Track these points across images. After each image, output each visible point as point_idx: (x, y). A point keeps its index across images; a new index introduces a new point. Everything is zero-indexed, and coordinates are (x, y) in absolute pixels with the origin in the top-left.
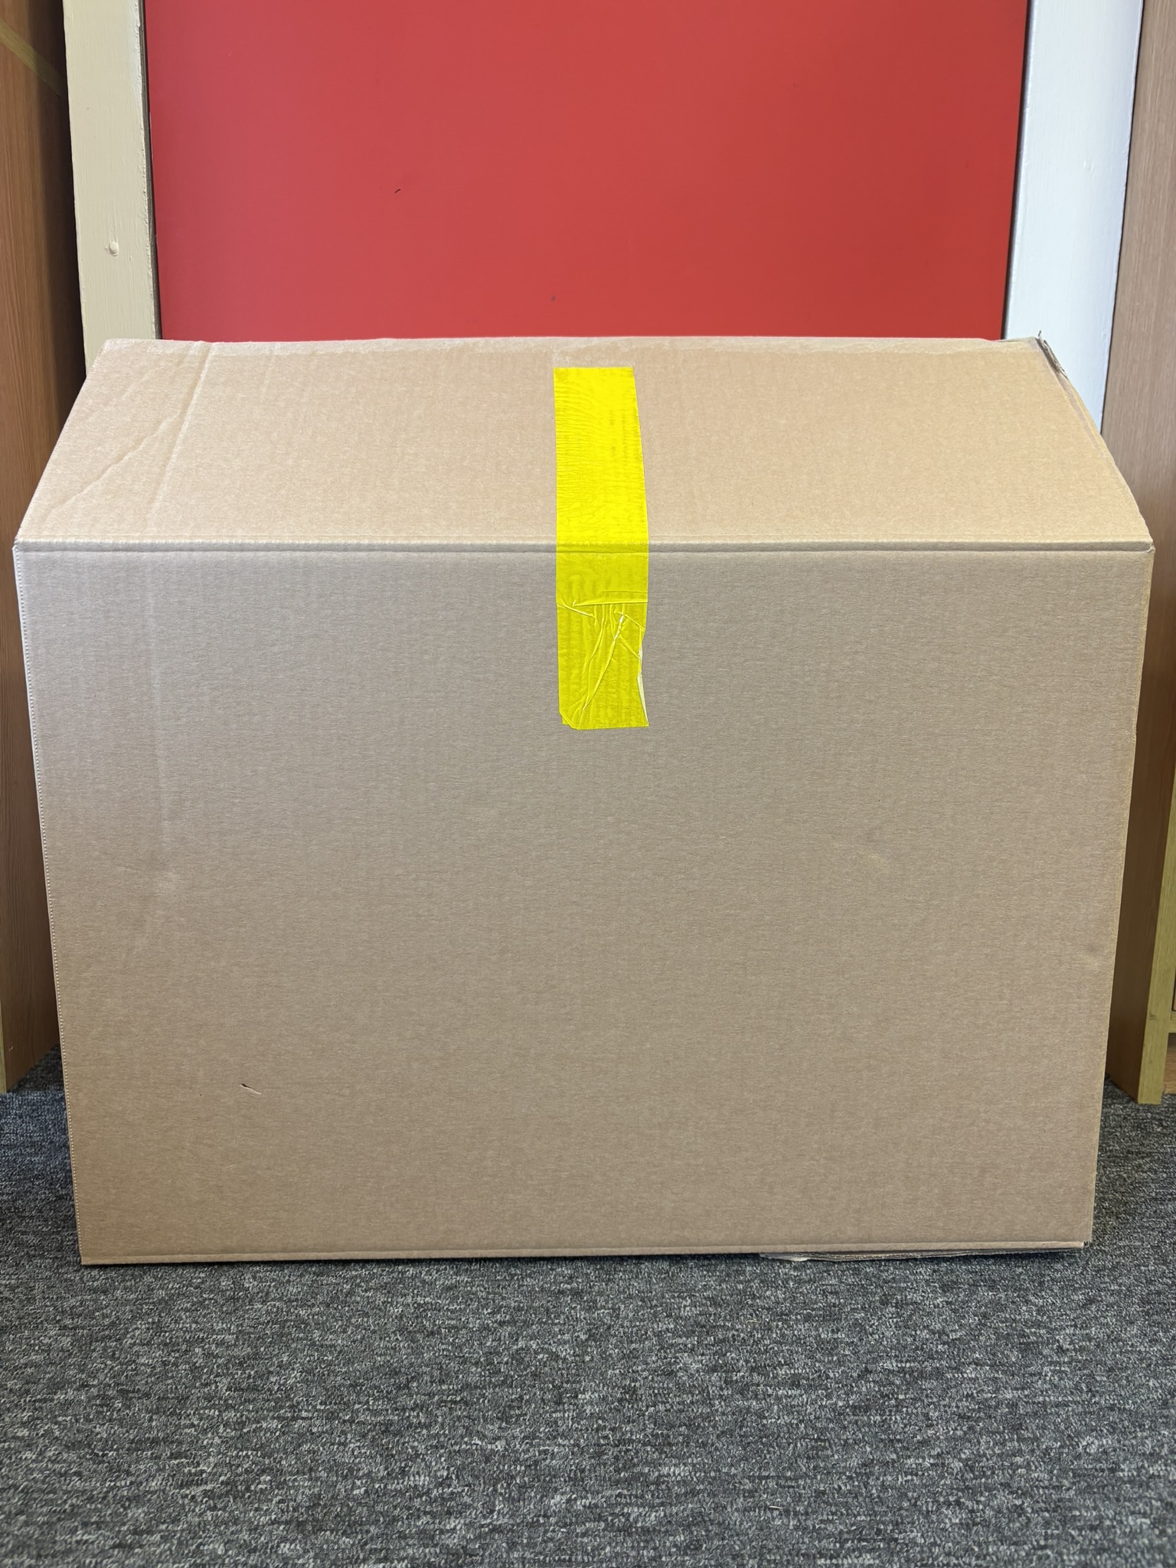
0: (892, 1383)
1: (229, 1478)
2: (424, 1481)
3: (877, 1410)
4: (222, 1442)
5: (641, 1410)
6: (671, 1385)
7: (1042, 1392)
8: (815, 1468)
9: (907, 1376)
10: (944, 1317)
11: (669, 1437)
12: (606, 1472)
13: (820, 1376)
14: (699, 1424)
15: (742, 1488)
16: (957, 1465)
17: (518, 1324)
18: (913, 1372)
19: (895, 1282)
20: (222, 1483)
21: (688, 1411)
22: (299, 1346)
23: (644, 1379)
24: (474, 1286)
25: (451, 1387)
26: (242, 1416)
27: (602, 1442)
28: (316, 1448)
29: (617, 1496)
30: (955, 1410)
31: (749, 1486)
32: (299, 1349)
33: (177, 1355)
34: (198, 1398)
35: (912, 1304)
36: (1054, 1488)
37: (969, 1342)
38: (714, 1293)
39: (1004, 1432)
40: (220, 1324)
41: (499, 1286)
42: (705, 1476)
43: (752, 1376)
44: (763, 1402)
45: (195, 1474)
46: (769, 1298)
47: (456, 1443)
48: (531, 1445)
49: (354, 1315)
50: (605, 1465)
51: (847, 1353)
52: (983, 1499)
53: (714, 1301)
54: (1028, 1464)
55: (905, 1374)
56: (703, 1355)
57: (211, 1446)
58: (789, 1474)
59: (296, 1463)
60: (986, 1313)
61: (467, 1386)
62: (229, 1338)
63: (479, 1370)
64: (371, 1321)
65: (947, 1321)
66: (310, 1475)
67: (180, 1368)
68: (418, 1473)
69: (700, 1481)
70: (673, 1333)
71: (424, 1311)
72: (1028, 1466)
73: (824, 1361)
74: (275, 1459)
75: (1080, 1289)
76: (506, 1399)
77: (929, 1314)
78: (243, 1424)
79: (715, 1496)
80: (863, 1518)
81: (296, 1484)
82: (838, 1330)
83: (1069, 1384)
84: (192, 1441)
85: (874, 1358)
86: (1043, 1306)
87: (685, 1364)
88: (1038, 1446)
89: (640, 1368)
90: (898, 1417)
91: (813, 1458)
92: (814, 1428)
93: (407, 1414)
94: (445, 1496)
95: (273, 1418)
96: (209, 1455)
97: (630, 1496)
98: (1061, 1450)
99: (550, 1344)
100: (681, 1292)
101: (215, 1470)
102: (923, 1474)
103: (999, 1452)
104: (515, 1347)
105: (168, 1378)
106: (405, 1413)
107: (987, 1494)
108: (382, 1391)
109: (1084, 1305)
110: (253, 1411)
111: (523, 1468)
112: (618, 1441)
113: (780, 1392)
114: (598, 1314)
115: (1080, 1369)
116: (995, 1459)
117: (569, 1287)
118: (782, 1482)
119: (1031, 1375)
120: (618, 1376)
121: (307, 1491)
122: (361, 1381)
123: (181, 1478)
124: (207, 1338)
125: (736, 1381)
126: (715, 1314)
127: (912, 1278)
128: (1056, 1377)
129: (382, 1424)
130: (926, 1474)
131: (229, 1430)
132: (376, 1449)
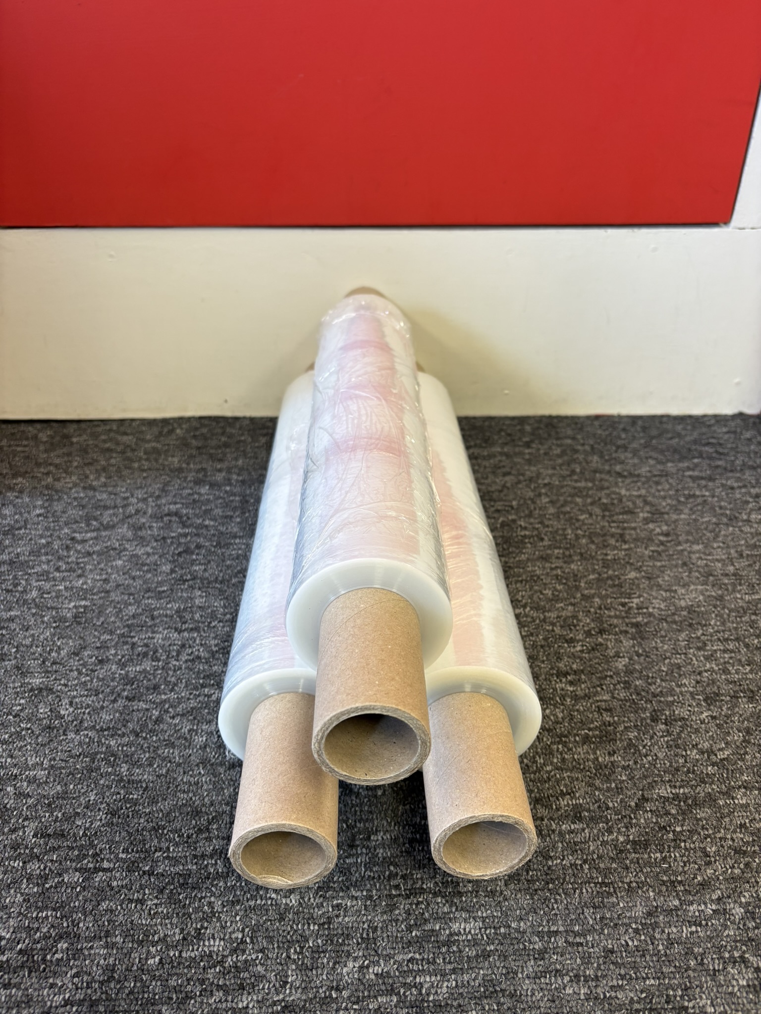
0: (668, 813)
2: (219, 946)
3: (656, 846)
4: (24, 900)
8: (602, 918)
9: (682, 803)
10: (711, 734)
12: (398, 930)
15: (532, 947)
16: (739, 911)
18: (687, 798)
19: (663, 695)
26: (45, 869)
29: (409, 961)
30: (731, 843)
31: (539, 945)
35: (679, 720)
37: (736, 763)
40: (34, 758)
42: (496, 934)
44: (548, 839)
50: (397, 921)
51: (624, 778)
55: (680, 802)
58: (577, 928)
62: (41, 774)
64: (176, 752)
65: (714, 738)
68: (213, 937)
69: (491, 940)
73: (603, 789)
77: (697, 731)
78: (46, 878)
80: (652, 982)
82: (614, 753)
85: (649, 783)
90: (677, 855)
91: (599, 907)
92: (598, 869)
93: (206, 862)
94: (239, 964)
95: (76, 870)
97: (423, 959)
102: (707, 924)
106: (204, 860)
108: (183, 835)
110: (56, 861)
111: (316, 927)
113: (564, 827)
118: (571, 939)
122: (163, 823)
124: (21, 775)
127: (678, 690)
129: (181, 875)
130: (710, 924)
131: (31, 886)
132: (173, 906)
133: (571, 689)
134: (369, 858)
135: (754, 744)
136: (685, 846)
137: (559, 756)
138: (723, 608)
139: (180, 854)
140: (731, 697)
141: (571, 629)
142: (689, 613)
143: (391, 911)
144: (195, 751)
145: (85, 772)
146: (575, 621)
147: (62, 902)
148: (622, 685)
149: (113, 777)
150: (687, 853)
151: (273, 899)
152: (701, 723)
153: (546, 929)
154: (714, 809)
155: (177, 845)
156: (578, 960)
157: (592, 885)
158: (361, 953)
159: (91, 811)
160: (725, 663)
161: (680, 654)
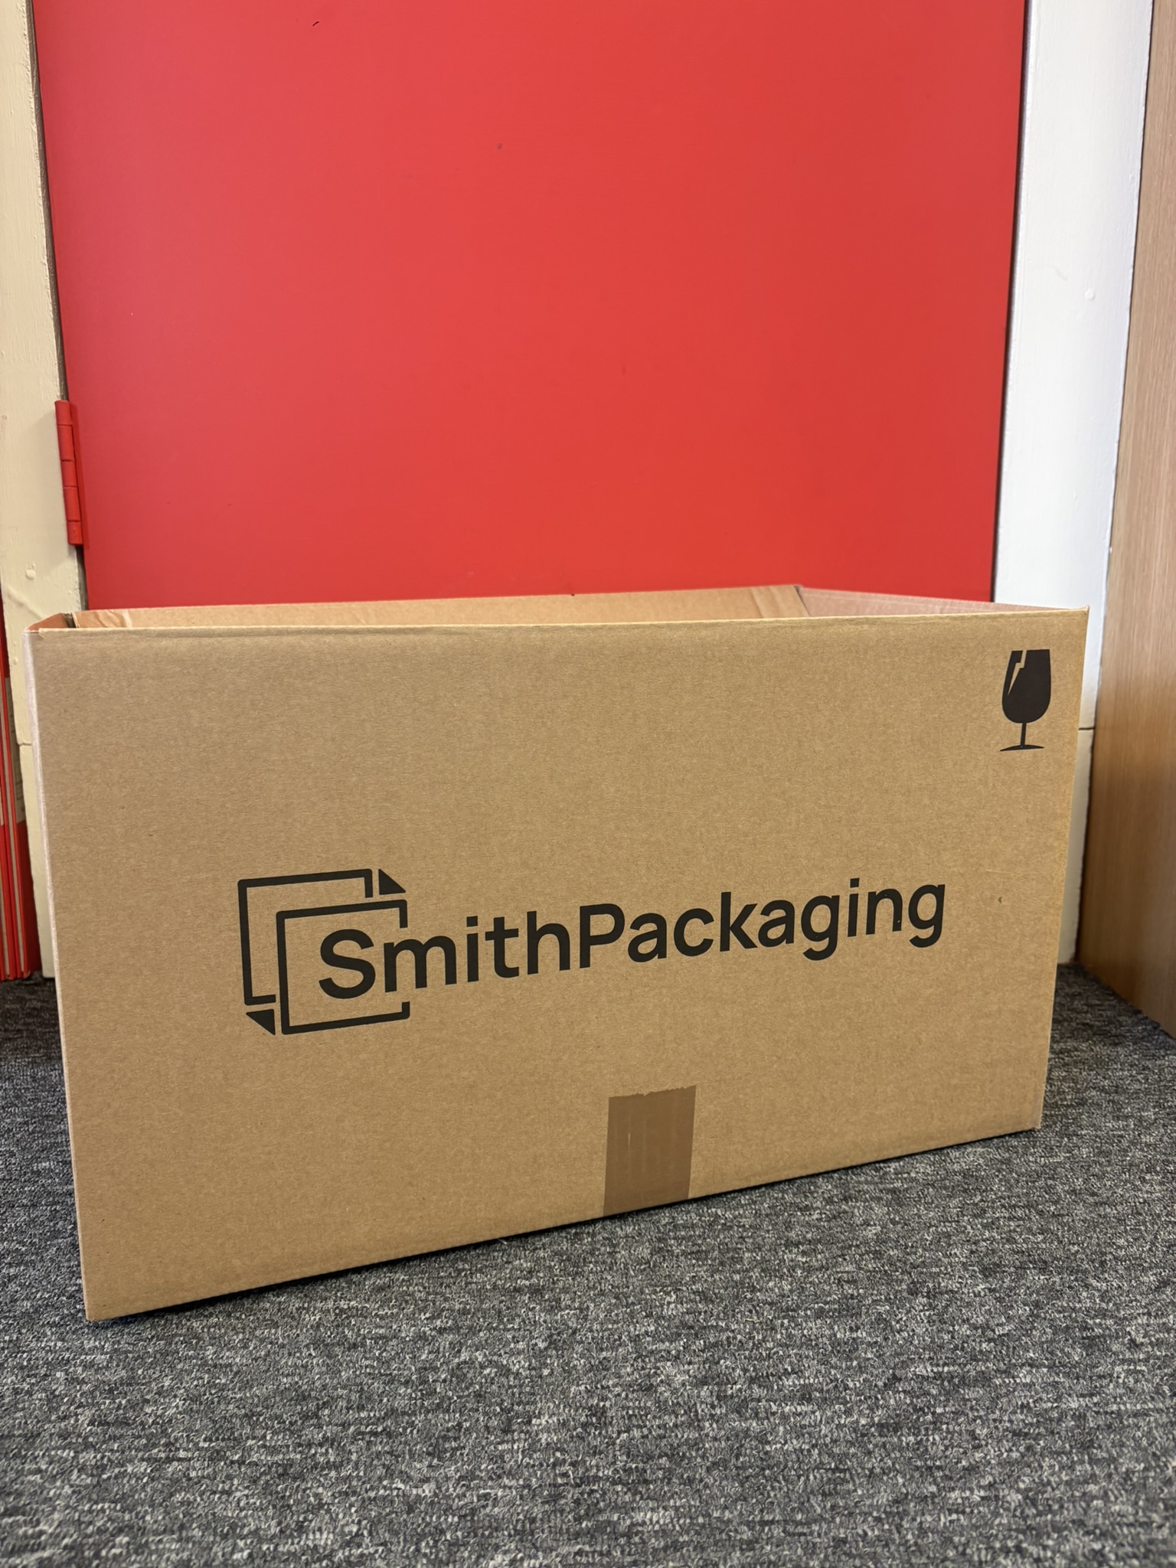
0: (927, 1393)
1: (75, 1541)
2: (327, 1539)
3: (909, 1429)
4: (74, 1492)
5: (611, 1438)
6: (649, 1404)
7: (1115, 1398)
8: (833, 1507)
9: (946, 1383)
10: (987, 1307)
11: (645, 1472)
12: (563, 1521)
13: (836, 1386)
14: (684, 1454)
15: (738, 1537)
16: (1015, 1498)
17: (462, 1331)
18: (952, 1377)
19: (925, 1266)
20: (65, 1547)
21: (670, 1436)
22: (187, 1367)
23: (616, 1396)
24: (411, 1285)
25: (372, 1414)
26: (102, 1458)
27: (560, 1481)
28: (192, 1498)
29: (576, 1554)
30: (1008, 1425)
31: (747, 1535)
32: (186, 1371)
33: (33, 1381)
34: (51, 1435)
35: (947, 1293)
36: (1141, 1525)
37: (1019, 1339)
38: (705, 1285)
39: (1071, 1452)
41: (441, 1285)
42: (691, 1523)
43: (750, 1388)
44: (765, 1422)
45: (32, 1536)
46: (772, 1290)
47: (372, 1488)
48: (468, 1488)
49: (259, 1326)
50: (562, 1511)
51: (869, 1355)
52: (1050, 1543)
53: (704, 1297)
54: (1106, 1493)
55: (943, 1381)
56: (690, 1363)
57: (58, 1498)
58: (799, 1517)
59: (164, 1518)
61: (392, 1412)
62: (101, 1359)
63: (409, 1391)
64: (280, 1333)
65: (991, 1313)
66: (181, 1534)
67: (34, 1397)
68: (320, 1529)
69: (685, 1530)
70: (654, 1337)
71: (348, 1318)
72: (1105, 1496)
73: (841, 1367)
74: (137, 1514)
75: (1151, 1268)
76: (440, 1428)
77: (969, 1304)
78: (103, 1468)
79: (703, 1549)
81: (161, 1546)
82: (858, 1328)
83: (1147, 1387)
84: (35, 1492)
85: (903, 1362)
86: (1107, 1291)
87: (668, 1376)
88: (1116, 1469)
89: (611, 1383)
90: (937, 1438)
91: (830, 1494)
92: (831, 1455)
93: (313, 1451)
94: (352, 1559)
95: (142, 1459)
96: (54, 1509)
97: (594, 1552)
98: (1146, 1474)
99: (500, 1355)
100: (664, 1286)
101: (58, 1530)
102: (972, 1512)
103: (1067, 1478)
104: (457, 1360)
105: (18, 1410)
106: (310, 1449)
107: (1056, 1536)
108: (284, 1422)
109: (1158, 1289)
110: (117, 1451)
111: (456, 1519)
112: (581, 1478)
113: (787, 1409)
114: (562, 1316)
115: (1159, 1368)
116: (1062, 1488)
117: (527, 1283)
118: (791, 1528)
119: (1100, 1377)
120: (583, 1394)
121: (173, 1556)
122: (259, 1409)
123: (13, 1542)
124: (74, 1359)
125: (732, 1396)
126: (706, 1312)
127: (946, 1260)
128: (1131, 1379)
129: (280, 1465)
130: (976, 1511)
131: (83, 1476)
132: (269, 1498)
133: (804, 1260)
134: (529, 1444)
135: (1045, 1319)
136: (947, 1428)
137: (784, 1332)
138: (1011, 1172)
139: (279, 1443)
140: (1017, 1268)
141: (806, 1197)
142: (964, 1177)
143: (555, 1501)
144: (304, 1330)
145: (158, 1356)
146: (812, 1188)
147: (123, 1494)
148: (871, 1256)
149: (195, 1361)
150: (949, 1436)
151: (399, 1489)
152: (975, 1296)
153: (758, 1519)
154: (988, 1389)
155: (275, 1433)
156: (799, 1551)
157: (822, 1471)
158: (513, 1546)
159: (165, 1397)
160: (1010, 1231)
161: (950, 1222)
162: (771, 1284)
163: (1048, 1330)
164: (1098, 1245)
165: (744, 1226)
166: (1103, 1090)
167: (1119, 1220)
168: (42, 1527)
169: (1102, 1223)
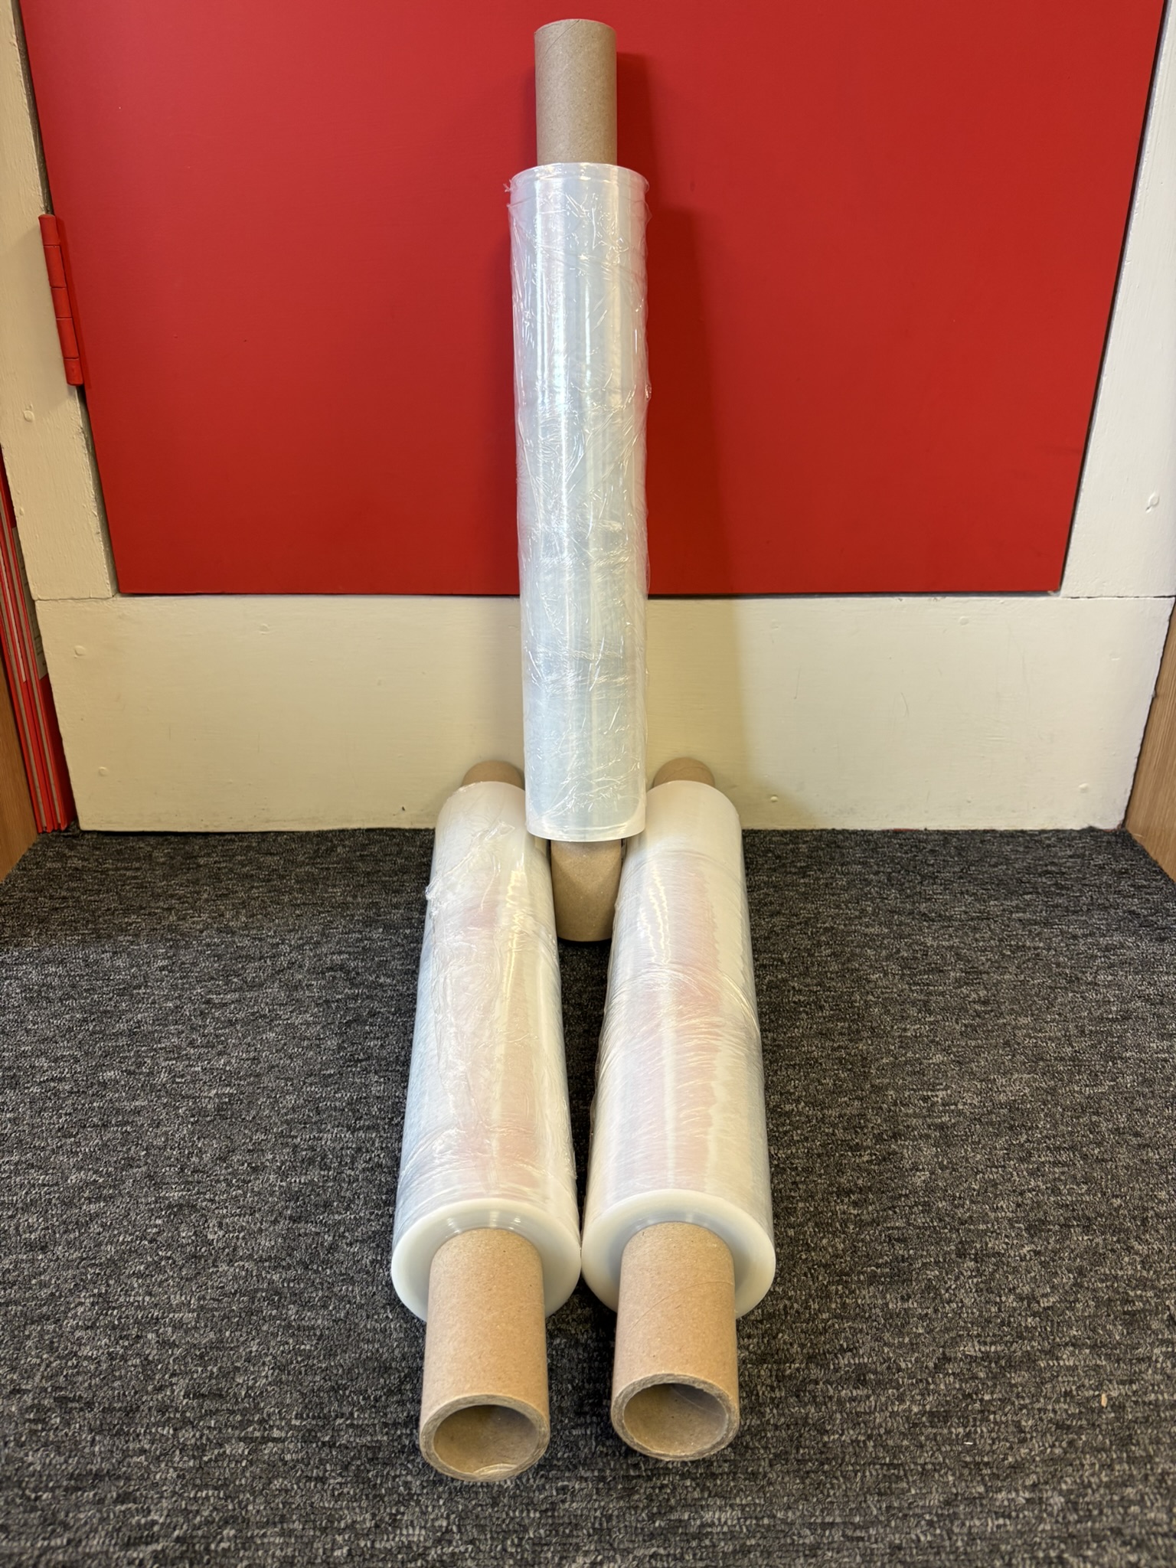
0: (974, 1377)
1: (185, 1532)
2: (420, 1535)
3: (959, 1419)
4: (177, 1476)
8: (889, 1508)
9: (993, 1365)
10: (1033, 1274)
12: (638, 1519)
13: (889, 1367)
14: (747, 1443)
15: (801, 1542)
16: (1058, 1501)
18: (999, 1358)
20: (178, 1539)
22: (271, 1329)
26: (201, 1437)
27: (632, 1472)
28: (289, 1486)
29: (651, 1557)
30: (1052, 1416)
31: (810, 1540)
32: (271, 1334)
33: (127, 1343)
34: (150, 1409)
35: (994, 1255)
37: (1063, 1313)
39: (1110, 1450)
40: (178, 1297)
42: (757, 1525)
43: (809, 1368)
44: (823, 1408)
45: (144, 1527)
46: (825, 1249)
48: (547, 1478)
49: (337, 1281)
50: (635, 1508)
51: (921, 1331)
52: (1090, 1553)
54: (1142, 1498)
55: (990, 1362)
57: (164, 1484)
58: (857, 1519)
59: (265, 1508)
60: (1081, 1267)
62: (189, 1317)
64: (357, 1290)
65: (1036, 1280)
66: (282, 1527)
67: (130, 1363)
68: (412, 1523)
72: (1141, 1502)
73: (893, 1344)
74: (240, 1503)
77: (1015, 1270)
78: (202, 1449)
81: (266, 1540)
82: (909, 1297)
84: (142, 1476)
85: (952, 1339)
86: (1148, 1255)
90: (985, 1430)
91: (885, 1494)
92: (885, 1447)
93: (399, 1432)
94: (445, 1558)
95: (239, 1439)
96: (162, 1496)
97: (668, 1555)
99: (568, 1323)
101: (168, 1520)
102: (1018, 1517)
103: (1107, 1479)
105: (116, 1379)
108: (369, 1398)
110: (215, 1428)
111: (538, 1515)
113: (844, 1393)
116: (1102, 1491)
118: (849, 1533)
119: (1140, 1360)
121: (278, 1553)
122: (344, 1382)
123: (128, 1533)
124: (163, 1318)
125: (790, 1377)
127: (992, 1215)
129: (369, 1448)
130: (1021, 1516)
131: (186, 1458)
132: (361, 1486)
133: (856, 1212)
135: (1088, 1288)
136: (995, 1418)
138: (1056, 1105)
139: (366, 1422)
140: (1061, 1226)
141: (856, 1133)
142: (1010, 1111)
143: (629, 1496)
145: (243, 1315)
146: (862, 1121)
147: (225, 1479)
148: (920, 1208)
150: (996, 1428)
152: (1021, 1260)
153: (819, 1521)
154: (1033, 1373)
155: (362, 1409)
157: (878, 1467)
158: (592, 1548)
159: (254, 1365)
160: (1055, 1179)
161: (996, 1167)
162: (825, 1241)
163: (1091, 1303)
164: (1141, 1198)
165: (796, 1168)
166: (1147, 999)
167: (1161, 1168)
168: (154, 1516)
169: (1145, 1171)
